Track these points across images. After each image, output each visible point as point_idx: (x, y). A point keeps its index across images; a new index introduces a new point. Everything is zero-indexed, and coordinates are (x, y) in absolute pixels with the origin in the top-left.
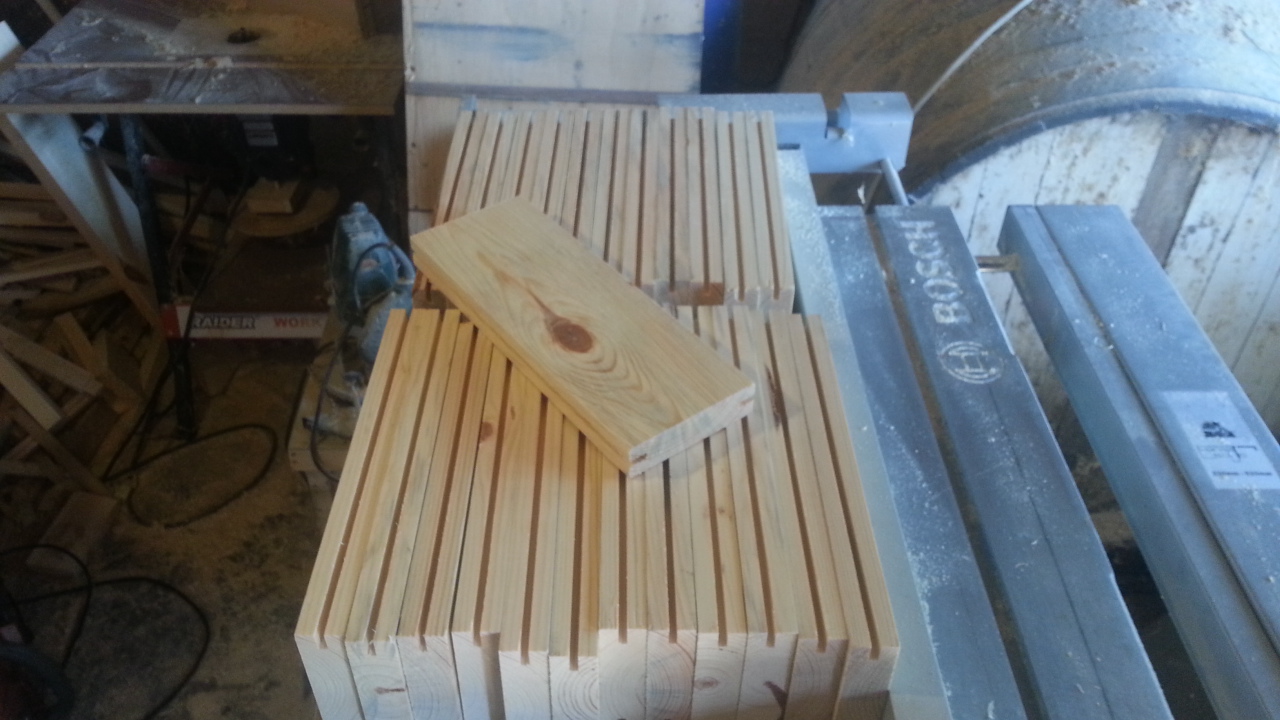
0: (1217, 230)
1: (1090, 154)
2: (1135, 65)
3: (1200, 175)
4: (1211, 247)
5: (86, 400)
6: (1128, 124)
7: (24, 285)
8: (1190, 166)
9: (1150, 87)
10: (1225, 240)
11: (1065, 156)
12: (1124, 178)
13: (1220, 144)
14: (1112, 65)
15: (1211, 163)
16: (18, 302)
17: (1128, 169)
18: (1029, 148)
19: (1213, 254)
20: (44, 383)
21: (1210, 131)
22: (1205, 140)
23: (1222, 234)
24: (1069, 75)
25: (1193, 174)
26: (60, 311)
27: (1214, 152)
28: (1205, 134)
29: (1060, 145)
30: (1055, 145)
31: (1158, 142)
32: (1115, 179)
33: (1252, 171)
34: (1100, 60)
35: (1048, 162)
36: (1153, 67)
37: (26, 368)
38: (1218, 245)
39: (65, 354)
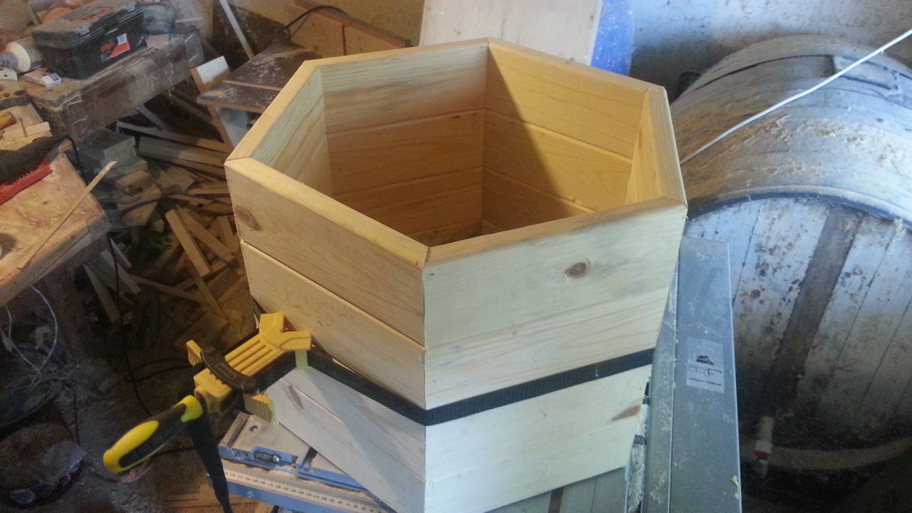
0: (864, 278)
1: (782, 219)
2: (814, 171)
3: (852, 242)
4: (860, 288)
5: (224, 265)
6: (805, 204)
7: (206, 196)
8: (846, 236)
9: (817, 185)
10: (869, 286)
11: (767, 217)
12: (804, 237)
13: (864, 225)
14: (799, 169)
15: (858, 236)
16: (201, 205)
17: (806, 231)
18: (745, 209)
19: (862, 293)
20: (205, 251)
21: (858, 216)
22: (854, 221)
23: (867, 281)
24: (772, 171)
25: (847, 240)
26: (222, 215)
27: (860, 229)
28: (854, 218)
29: (764, 210)
30: (761, 210)
31: (825, 218)
32: (799, 236)
33: (885, 245)
34: (794, 165)
35: (757, 219)
36: (824, 173)
37: (197, 241)
38: (865, 288)
39: (219, 238)
